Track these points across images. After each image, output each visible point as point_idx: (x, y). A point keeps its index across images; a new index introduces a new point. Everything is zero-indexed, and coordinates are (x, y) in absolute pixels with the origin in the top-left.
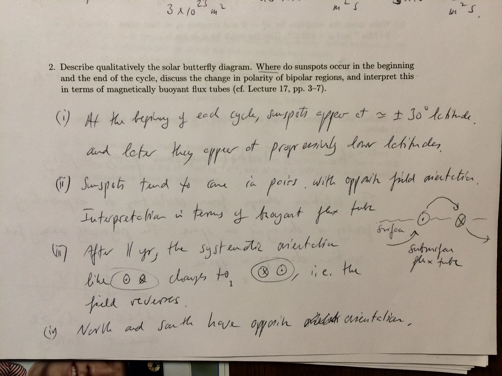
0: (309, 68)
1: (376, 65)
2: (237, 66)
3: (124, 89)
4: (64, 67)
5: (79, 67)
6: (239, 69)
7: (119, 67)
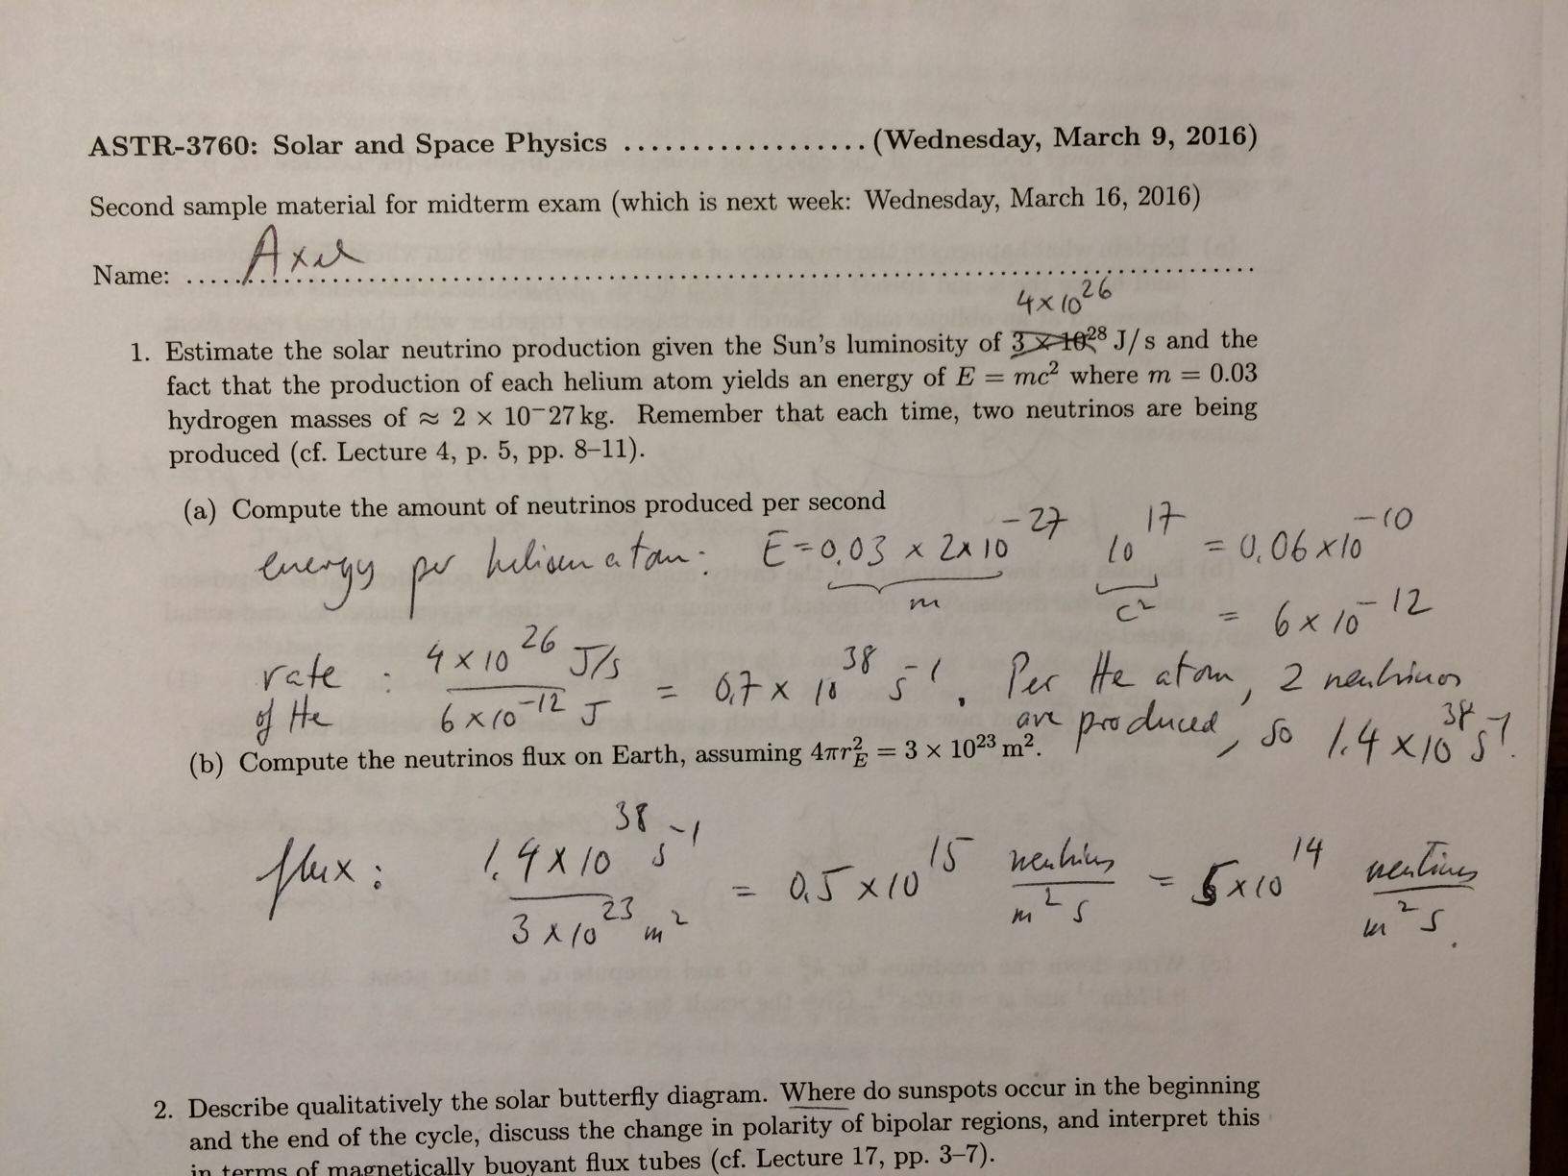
0: (943, 1095)
1: (1145, 1085)
2: (724, 1092)
3: (380, 1168)
4: (199, 1108)
5: (244, 1108)
6: (728, 1100)
7: (363, 1106)
